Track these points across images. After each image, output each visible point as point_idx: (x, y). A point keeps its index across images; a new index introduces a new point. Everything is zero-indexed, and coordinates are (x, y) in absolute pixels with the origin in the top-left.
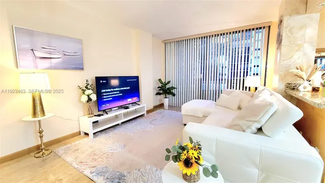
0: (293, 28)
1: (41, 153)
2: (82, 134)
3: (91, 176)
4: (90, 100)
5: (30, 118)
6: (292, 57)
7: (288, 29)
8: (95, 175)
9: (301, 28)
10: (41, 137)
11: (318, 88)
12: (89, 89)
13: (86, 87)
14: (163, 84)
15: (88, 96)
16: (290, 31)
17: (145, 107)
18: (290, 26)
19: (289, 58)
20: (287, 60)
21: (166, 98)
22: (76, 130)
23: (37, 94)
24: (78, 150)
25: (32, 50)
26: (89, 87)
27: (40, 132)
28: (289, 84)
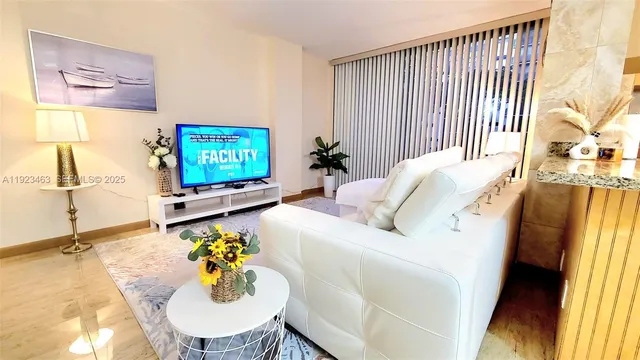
0: (574, 10)
1: (74, 247)
2: (153, 226)
3: (123, 288)
4: (163, 165)
5: (54, 186)
6: (568, 79)
7: (561, 14)
8: (131, 289)
9: (592, 11)
10: (73, 220)
11: (612, 150)
12: (164, 146)
13: (159, 142)
14: (324, 147)
15: (161, 158)
16: (567, 19)
17: (280, 190)
18: (566, 9)
19: (561, 84)
20: (555, 87)
21: (329, 175)
22: (142, 218)
23: (65, 147)
24: (130, 249)
25: (61, 72)
26: (163, 142)
27: (72, 212)
28: (556, 144)
